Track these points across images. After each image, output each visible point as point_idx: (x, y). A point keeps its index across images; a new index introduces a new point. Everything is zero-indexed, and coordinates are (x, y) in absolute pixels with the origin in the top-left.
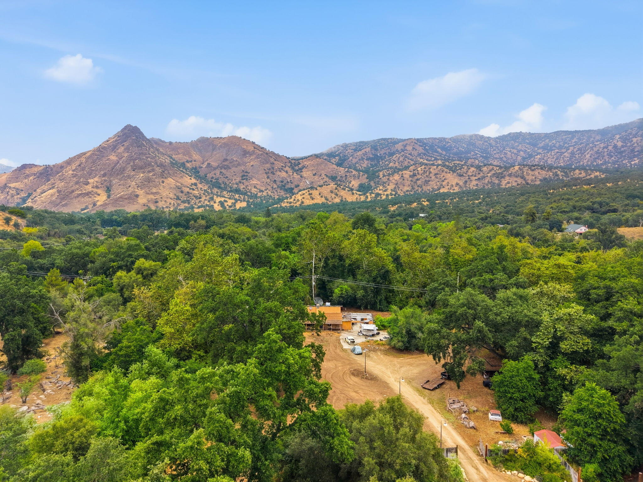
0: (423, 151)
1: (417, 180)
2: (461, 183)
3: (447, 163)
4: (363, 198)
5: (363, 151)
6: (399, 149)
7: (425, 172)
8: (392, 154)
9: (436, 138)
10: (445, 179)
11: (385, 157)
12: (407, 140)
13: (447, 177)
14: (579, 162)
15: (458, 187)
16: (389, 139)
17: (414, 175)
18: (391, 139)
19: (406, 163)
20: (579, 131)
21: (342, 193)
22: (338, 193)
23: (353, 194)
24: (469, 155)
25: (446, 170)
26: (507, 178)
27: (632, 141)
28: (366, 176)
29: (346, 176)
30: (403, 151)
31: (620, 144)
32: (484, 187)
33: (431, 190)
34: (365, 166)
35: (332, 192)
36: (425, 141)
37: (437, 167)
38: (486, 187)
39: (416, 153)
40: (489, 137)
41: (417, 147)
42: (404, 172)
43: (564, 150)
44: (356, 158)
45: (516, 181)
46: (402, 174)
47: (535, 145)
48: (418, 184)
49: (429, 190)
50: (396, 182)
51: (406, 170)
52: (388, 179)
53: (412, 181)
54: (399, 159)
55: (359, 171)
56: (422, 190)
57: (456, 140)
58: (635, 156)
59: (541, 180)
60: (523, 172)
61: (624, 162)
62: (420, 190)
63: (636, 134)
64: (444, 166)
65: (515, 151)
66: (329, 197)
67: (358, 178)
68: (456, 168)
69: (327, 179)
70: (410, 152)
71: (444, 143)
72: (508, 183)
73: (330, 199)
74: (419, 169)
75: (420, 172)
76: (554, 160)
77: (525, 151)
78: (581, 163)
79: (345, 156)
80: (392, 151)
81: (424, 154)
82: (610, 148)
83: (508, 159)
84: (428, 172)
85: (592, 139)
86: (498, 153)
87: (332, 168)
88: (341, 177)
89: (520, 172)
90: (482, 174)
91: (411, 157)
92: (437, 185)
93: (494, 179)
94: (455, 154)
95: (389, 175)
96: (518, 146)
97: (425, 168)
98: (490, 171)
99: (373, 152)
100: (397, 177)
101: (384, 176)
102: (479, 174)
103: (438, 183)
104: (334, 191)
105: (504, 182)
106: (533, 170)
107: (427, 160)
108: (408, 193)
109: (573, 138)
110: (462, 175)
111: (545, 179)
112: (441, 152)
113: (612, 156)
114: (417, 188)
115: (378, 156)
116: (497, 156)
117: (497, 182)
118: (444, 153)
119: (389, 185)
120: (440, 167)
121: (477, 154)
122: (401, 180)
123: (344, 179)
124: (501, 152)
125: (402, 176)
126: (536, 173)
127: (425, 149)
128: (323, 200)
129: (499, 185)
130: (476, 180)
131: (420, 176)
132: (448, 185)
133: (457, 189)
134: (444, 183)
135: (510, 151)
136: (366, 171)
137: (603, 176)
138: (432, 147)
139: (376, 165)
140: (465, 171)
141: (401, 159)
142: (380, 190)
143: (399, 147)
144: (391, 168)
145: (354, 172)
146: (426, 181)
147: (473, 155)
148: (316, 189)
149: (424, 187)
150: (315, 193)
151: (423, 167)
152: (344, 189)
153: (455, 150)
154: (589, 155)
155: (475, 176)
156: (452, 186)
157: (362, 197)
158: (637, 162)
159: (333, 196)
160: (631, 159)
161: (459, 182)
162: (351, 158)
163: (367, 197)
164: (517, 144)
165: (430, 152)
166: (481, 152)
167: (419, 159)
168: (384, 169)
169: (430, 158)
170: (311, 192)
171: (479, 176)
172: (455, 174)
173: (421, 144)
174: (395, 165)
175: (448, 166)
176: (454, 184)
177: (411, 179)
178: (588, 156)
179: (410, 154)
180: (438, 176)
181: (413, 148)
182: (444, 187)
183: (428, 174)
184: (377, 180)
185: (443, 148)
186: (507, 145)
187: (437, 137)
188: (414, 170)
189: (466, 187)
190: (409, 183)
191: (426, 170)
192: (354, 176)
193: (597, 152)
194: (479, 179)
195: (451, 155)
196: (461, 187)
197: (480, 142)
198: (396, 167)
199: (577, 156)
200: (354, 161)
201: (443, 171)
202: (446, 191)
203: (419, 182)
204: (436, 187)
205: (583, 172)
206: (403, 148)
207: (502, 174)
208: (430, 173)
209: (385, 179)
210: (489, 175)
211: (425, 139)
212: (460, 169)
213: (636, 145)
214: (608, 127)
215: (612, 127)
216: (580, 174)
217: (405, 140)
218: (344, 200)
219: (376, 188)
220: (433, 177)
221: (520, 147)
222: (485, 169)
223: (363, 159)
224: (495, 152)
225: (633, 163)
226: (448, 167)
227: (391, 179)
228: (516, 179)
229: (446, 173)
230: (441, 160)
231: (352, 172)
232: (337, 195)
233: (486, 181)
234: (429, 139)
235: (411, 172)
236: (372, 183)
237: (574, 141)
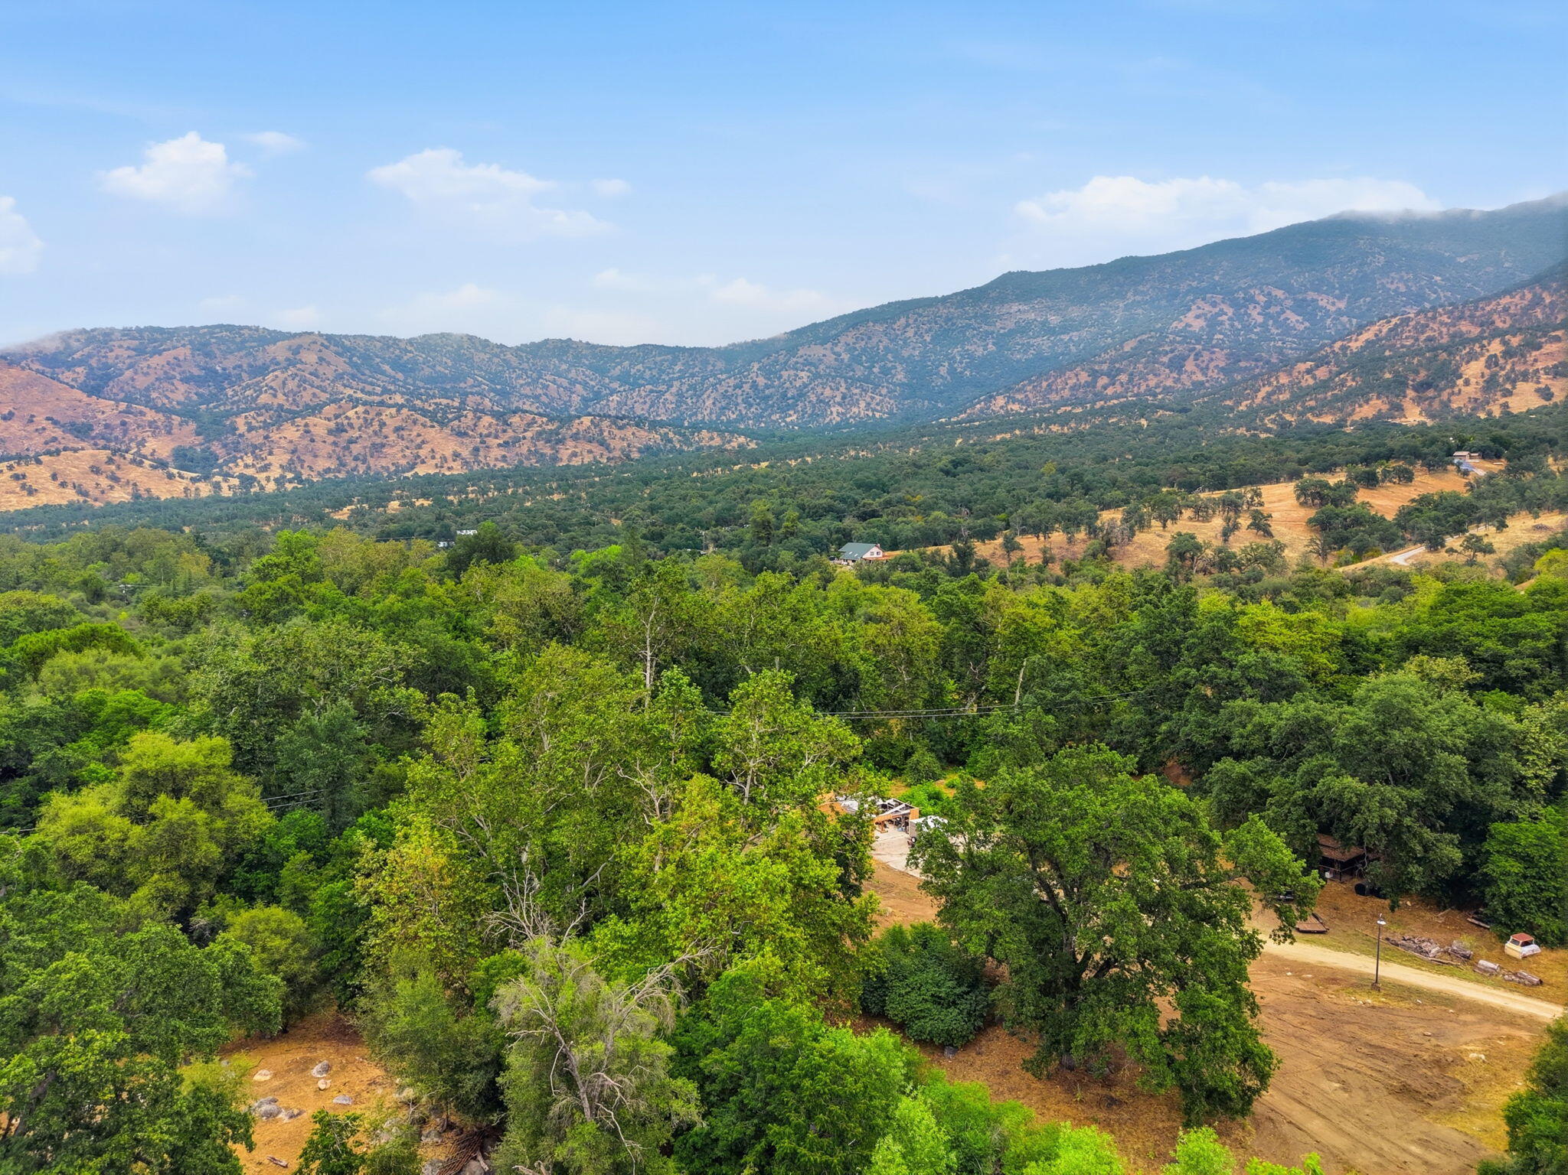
0: (349, 369)
1: (351, 441)
2: (466, 453)
3: (418, 403)
4: (205, 490)
5: (169, 355)
6: (280, 358)
7: (367, 423)
8: (262, 370)
9: (372, 338)
10: (423, 442)
11: (240, 378)
12: (300, 335)
13: (428, 437)
14: (695, 414)
15: (459, 462)
16: (241, 328)
17: (340, 430)
18: (250, 328)
19: (306, 397)
20: (683, 350)
21: (134, 474)
22: (119, 474)
23: (171, 476)
24: (462, 385)
25: (422, 419)
26: (570, 443)
27: (781, 377)
28: (193, 426)
29: (124, 424)
30: (291, 363)
31: (761, 381)
32: (521, 462)
33: (393, 468)
34: (182, 399)
35: (96, 470)
36: (347, 343)
37: (398, 411)
38: (526, 464)
39: (329, 372)
40: (502, 346)
41: (328, 354)
42: (310, 420)
43: (662, 388)
44: (147, 374)
45: (590, 452)
46: (306, 425)
47: (602, 372)
48: (355, 453)
49: (387, 469)
50: (292, 447)
51: (313, 414)
52: (266, 437)
53: (335, 444)
54: (284, 383)
55: (168, 412)
56: (369, 468)
57: (426, 344)
58: (789, 407)
59: (640, 451)
60: (601, 432)
61: (774, 417)
62: (362, 468)
63: (786, 363)
64: (414, 408)
65: (565, 383)
66: (89, 484)
67: (169, 433)
68: (444, 416)
69: (58, 432)
70: (312, 369)
71: (397, 352)
72: (574, 454)
73: (95, 493)
74: (351, 413)
75: (357, 423)
76: (646, 407)
77: (585, 385)
78: (700, 417)
79: (107, 366)
80: (259, 363)
81: (353, 377)
82: (746, 387)
83: (553, 399)
84: (376, 424)
85: (710, 368)
86: (528, 384)
87: (70, 399)
88: (107, 426)
89: (595, 431)
90: (510, 433)
91: (317, 382)
92: (404, 456)
93: (540, 444)
94: (429, 380)
95: (266, 426)
96: (568, 371)
97: (366, 412)
98: (530, 425)
99: (201, 360)
100: (290, 432)
101: (251, 429)
102: (505, 431)
103: (408, 452)
104: (104, 467)
105: (564, 454)
106: (620, 428)
107: (362, 391)
108: (331, 475)
109: (674, 363)
110: (465, 434)
111: (648, 448)
112: (393, 373)
113: (751, 406)
114: (353, 464)
115: (216, 372)
116: (527, 391)
117: (548, 451)
118: (400, 376)
119: (271, 453)
120: (405, 411)
121: (481, 383)
122: (306, 442)
123: (118, 432)
124: (535, 381)
125: (307, 432)
126: (628, 432)
127: (351, 364)
128: (71, 495)
129: (555, 459)
130: (499, 445)
131: (357, 434)
132: (433, 458)
133: (457, 469)
134: (423, 453)
135: (554, 382)
136: (189, 413)
137: (753, 445)
138: (366, 358)
139: (213, 397)
140: (471, 423)
141: (292, 385)
142: (246, 466)
143: (279, 351)
144: (267, 407)
145: (151, 415)
146: (373, 445)
147: (473, 386)
148: (39, 462)
149: (371, 461)
150: (37, 474)
151: (360, 409)
152: (140, 464)
153: (427, 371)
154: (711, 401)
155: (496, 437)
156: (444, 459)
157: (201, 485)
158: (794, 417)
159: (104, 482)
160: (784, 411)
161: (459, 450)
162: (128, 373)
163: (217, 486)
164: (564, 367)
165: (367, 372)
166: (492, 381)
167: (341, 388)
168: (245, 410)
169: (369, 388)
170: (19, 470)
171: (505, 437)
172: (447, 431)
173: (340, 350)
174: (276, 402)
175: (422, 409)
176: (448, 453)
177: (332, 439)
178: (709, 403)
179: (314, 374)
180: (405, 433)
181: (321, 359)
182: (423, 462)
183: (376, 427)
184: (231, 438)
185: (396, 365)
186: (545, 368)
187: (377, 334)
188: (337, 417)
189: (479, 462)
190: (329, 448)
191: (370, 417)
192: (151, 424)
193: (724, 396)
194: (506, 443)
195: (421, 384)
196: (466, 463)
197: (482, 355)
198: (281, 406)
199: (689, 401)
200: (142, 382)
201: (415, 422)
202: (432, 472)
203: (356, 449)
204: (403, 462)
205: (715, 434)
206: (289, 355)
207: (558, 434)
208: (383, 424)
209: (256, 437)
210: (528, 434)
211: (346, 337)
212: (458, 418)
213: (788, 384)
214: (734, 345)
215: (740, 345)
216: (712, 439)
217: (295, 336)
218: (142, 492)
219: (234, 460)
220: (393, 437)
221: (573, 374)
222: (515, 420)
223: (169, 378)
224: (522, 382)
225: (788, 420)
226: (424, 412)
227: (274, 436)
228: (588, 447)
229: (424, 426)
230: (403, 394)
231: (142, 413)
232: (115, 479)
233: (524, 450)
234: (355, 337)
235: (329, 420)
236: (216, 447)
237: (677, 368)
